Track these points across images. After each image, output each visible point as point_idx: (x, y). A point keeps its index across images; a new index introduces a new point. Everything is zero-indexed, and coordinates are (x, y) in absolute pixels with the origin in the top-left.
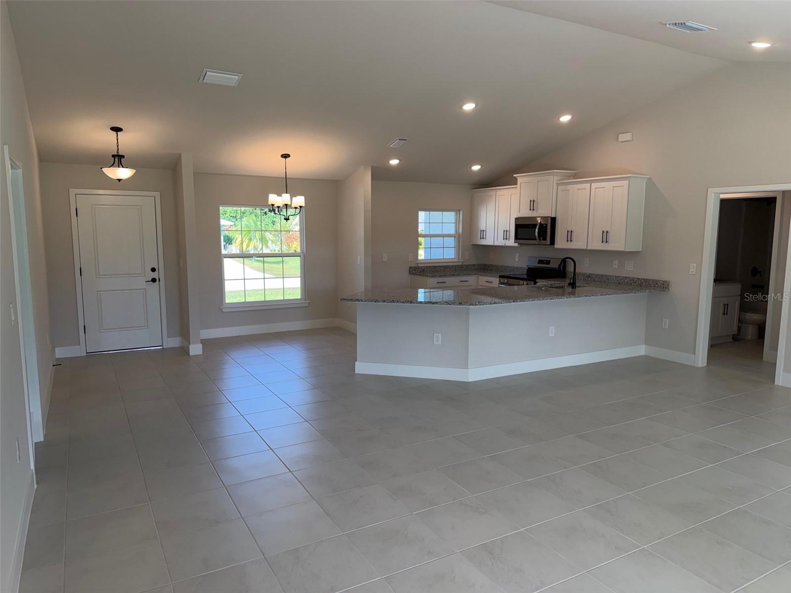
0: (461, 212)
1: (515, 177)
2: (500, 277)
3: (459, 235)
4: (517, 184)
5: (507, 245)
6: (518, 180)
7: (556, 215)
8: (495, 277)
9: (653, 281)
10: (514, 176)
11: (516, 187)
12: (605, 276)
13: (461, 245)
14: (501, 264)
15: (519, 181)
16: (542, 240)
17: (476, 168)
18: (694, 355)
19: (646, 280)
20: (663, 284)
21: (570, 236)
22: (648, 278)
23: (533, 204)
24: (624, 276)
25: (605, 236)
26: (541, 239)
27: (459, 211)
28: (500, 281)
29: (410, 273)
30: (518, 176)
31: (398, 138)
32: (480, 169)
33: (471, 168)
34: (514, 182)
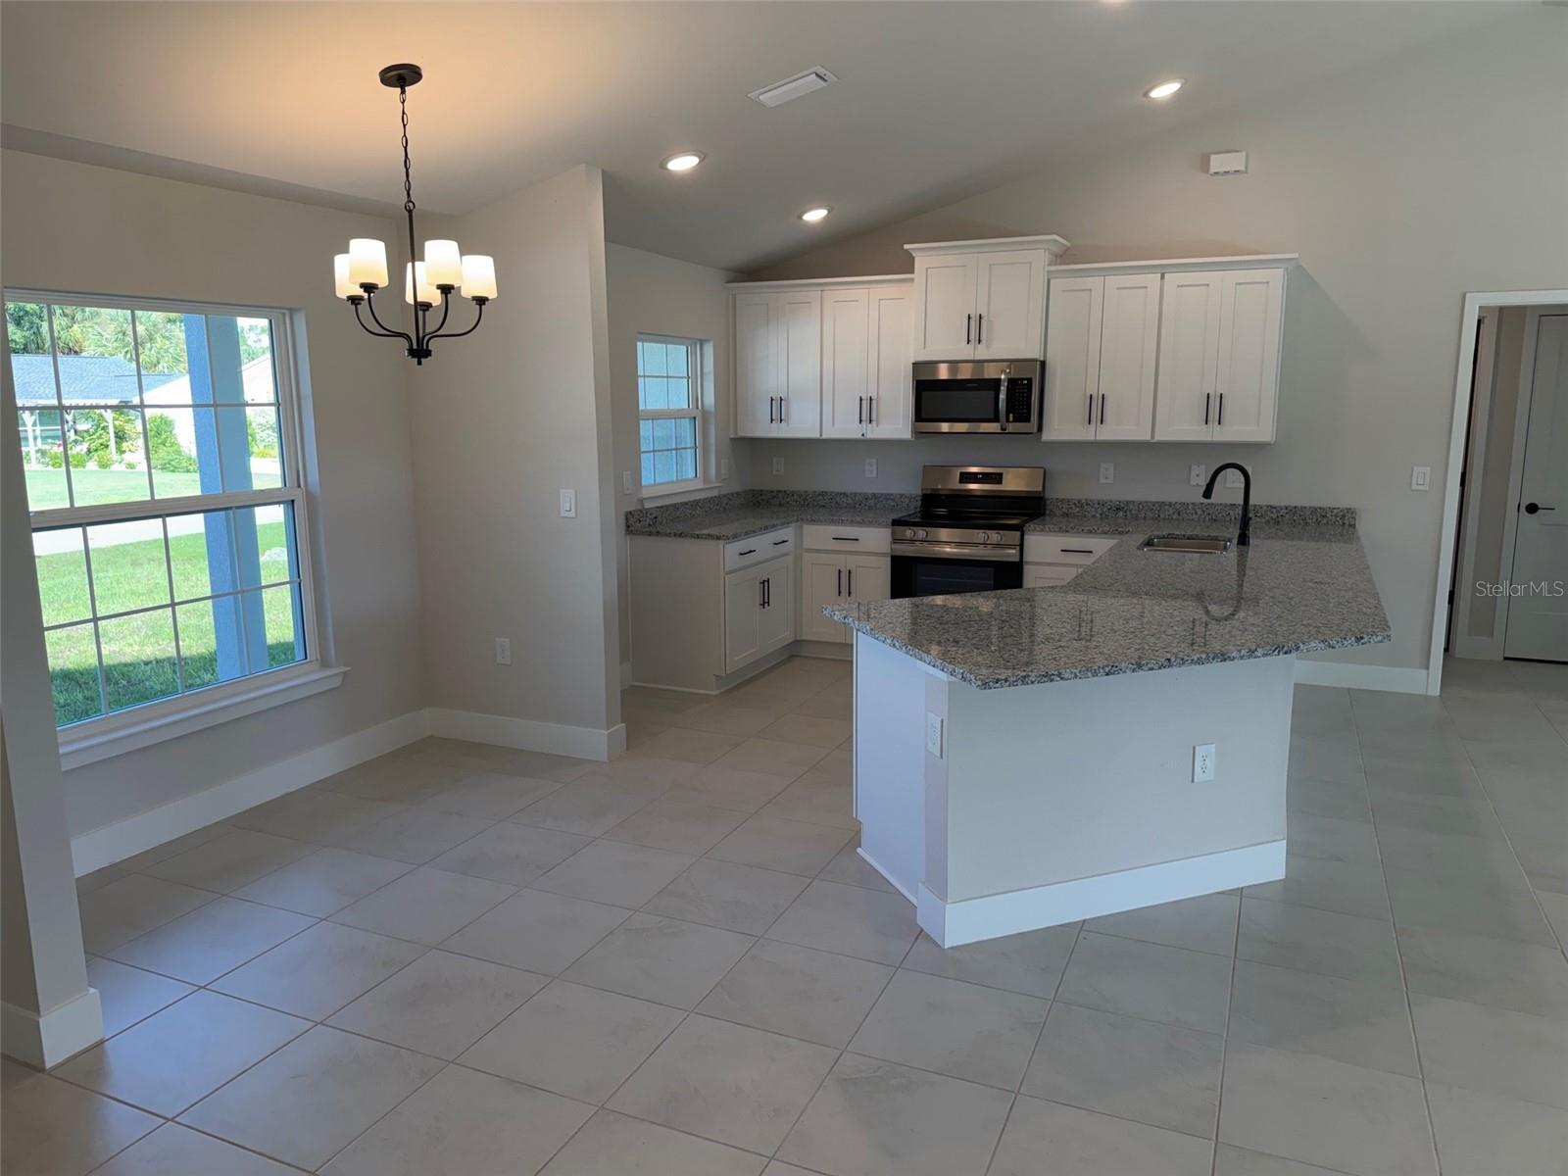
0: (709, 349)
1: (906, 250)
2: (895, 523)
3: (704, 412)
4: (912, 272)
5: (870, 435)
6: (916, 260)
7: (1045, 355)
8: (879, 525)
9: (1314, 510)
10: (906, 247)
11: (912, 280)
12: (1170, 504)
13: (713, 440)
14: (820, 488)
15: (920, 262)
16: (1013, 421)
17: (815, 216)
18: (1424, 672)
19: (1293, 510)
20: (1344, 516)
21: (1096, 408)
22: (1299, 505)
23: (976, 327)
24: (1229, 502)
25: (1214, 408)
26: (1011, 419)
27: (702, 342)
28: (893, 533)
29: (629, 529)
30: (913, 249)
31: (812, 70)
32: (825, 218)
33: (800, 217)
34: (907, 265)
